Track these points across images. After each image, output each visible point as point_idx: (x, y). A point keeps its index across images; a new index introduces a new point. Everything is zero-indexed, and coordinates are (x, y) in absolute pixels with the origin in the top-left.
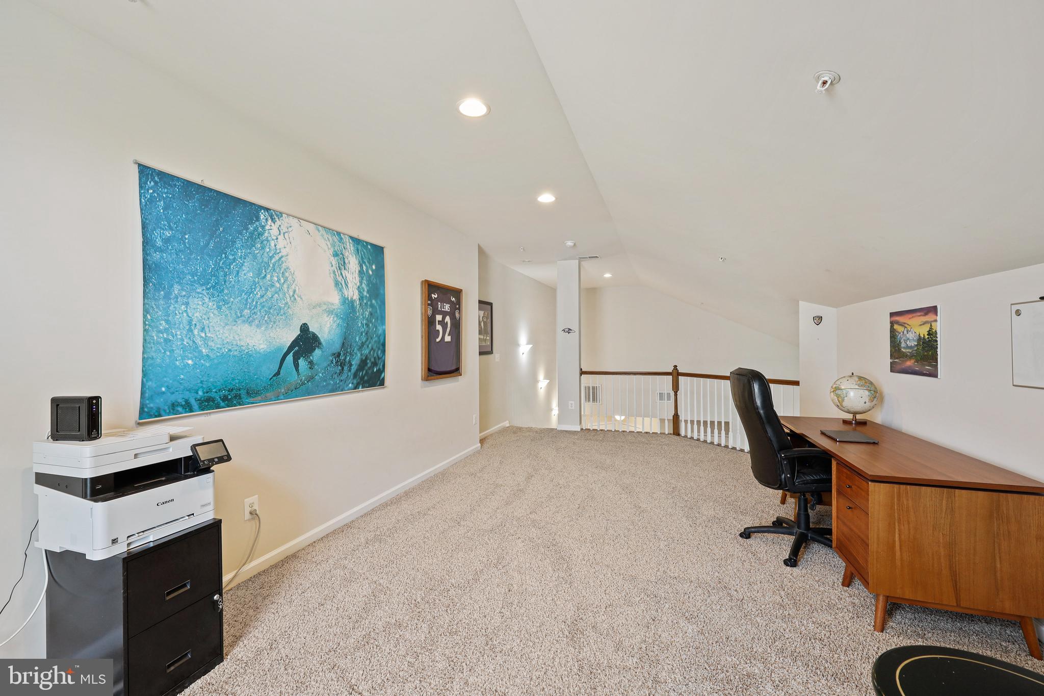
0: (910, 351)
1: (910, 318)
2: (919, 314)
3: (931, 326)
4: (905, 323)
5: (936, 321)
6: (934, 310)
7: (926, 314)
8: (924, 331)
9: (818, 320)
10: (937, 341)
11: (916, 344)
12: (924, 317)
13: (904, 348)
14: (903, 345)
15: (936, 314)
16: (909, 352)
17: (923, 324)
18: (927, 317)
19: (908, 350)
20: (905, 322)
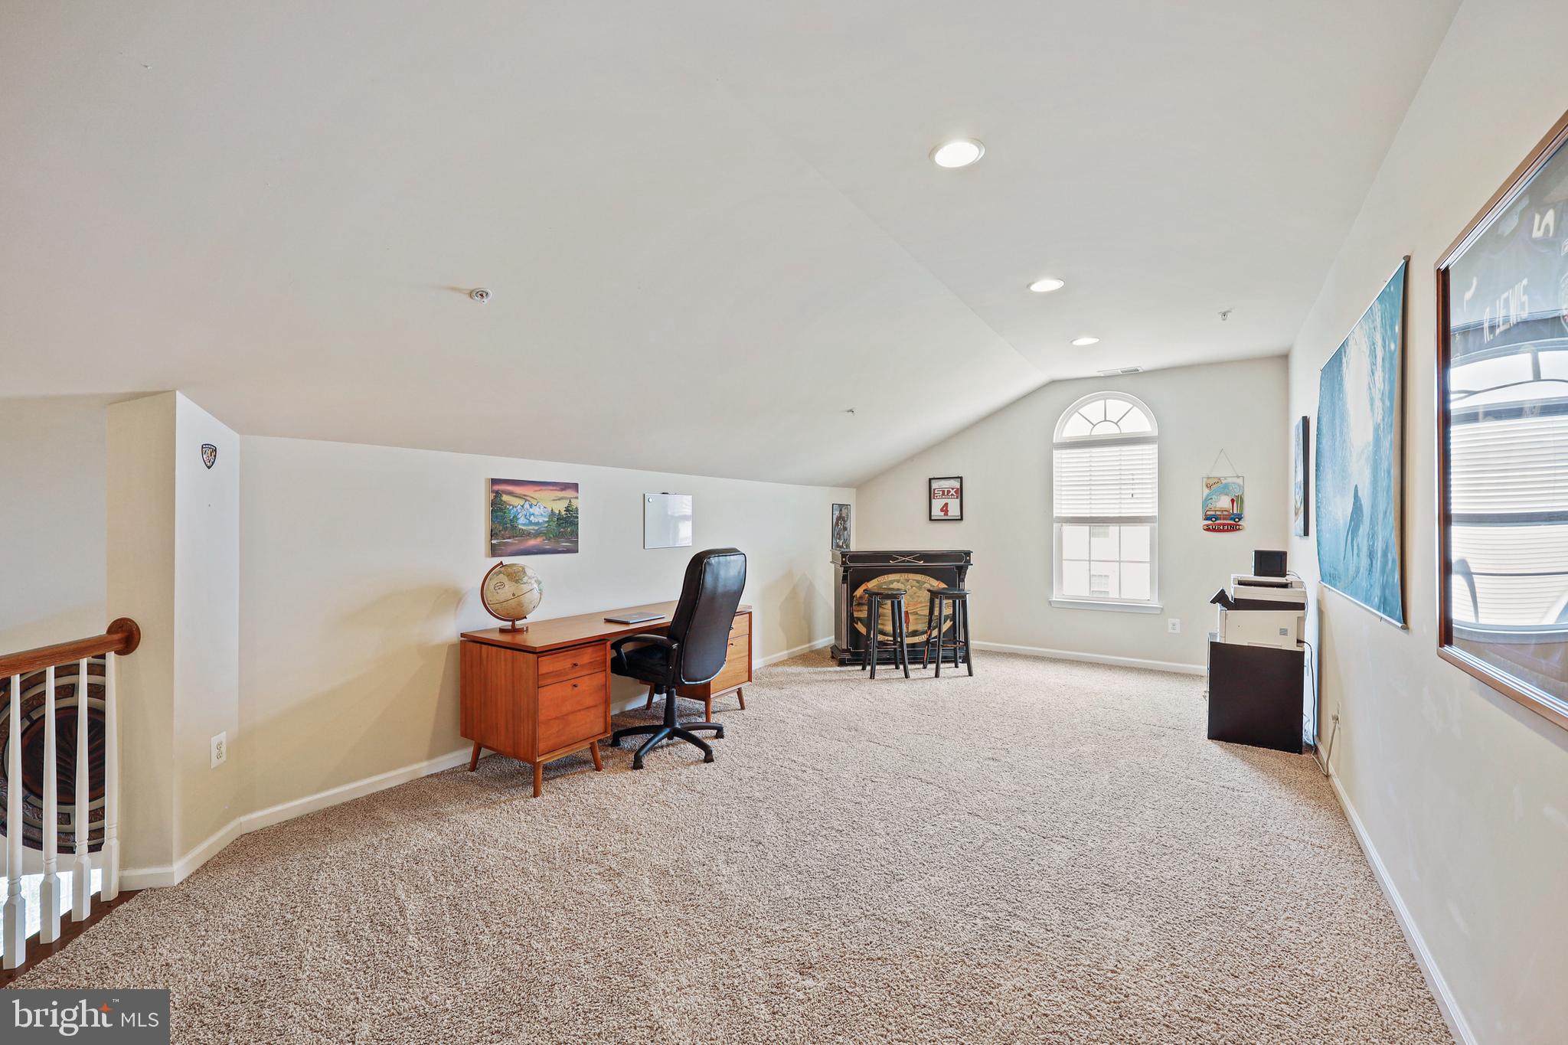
0: (536, 528)
1: (536, 491)
2: (552, 488)
3: (570, 501)
4: (525, 495)
5: (577, 498)
6: (575, 487)
7: (563, 490)
8: (560, 507)
9: (210, 452)
10: (577, 518)
11: (547, 520)
12: (560, 492)
13: (524, 525)
14: (522, 520)
15: (577, 490)
16: (534, 530)
17: (559, 499)
18: (564, 492)
19: (531, 527)
20: (524, 493)
